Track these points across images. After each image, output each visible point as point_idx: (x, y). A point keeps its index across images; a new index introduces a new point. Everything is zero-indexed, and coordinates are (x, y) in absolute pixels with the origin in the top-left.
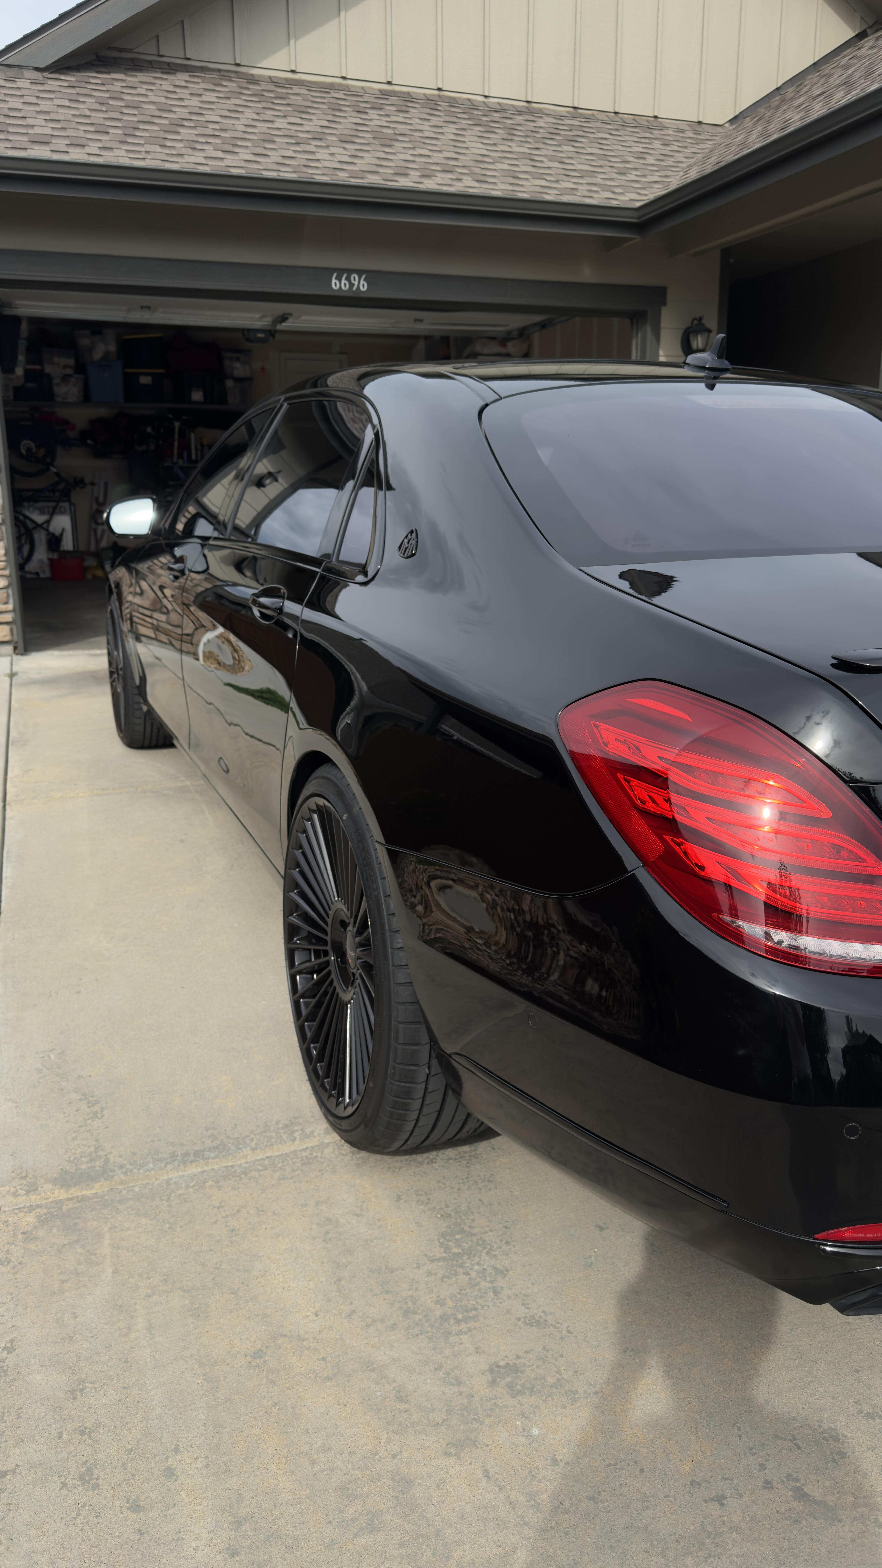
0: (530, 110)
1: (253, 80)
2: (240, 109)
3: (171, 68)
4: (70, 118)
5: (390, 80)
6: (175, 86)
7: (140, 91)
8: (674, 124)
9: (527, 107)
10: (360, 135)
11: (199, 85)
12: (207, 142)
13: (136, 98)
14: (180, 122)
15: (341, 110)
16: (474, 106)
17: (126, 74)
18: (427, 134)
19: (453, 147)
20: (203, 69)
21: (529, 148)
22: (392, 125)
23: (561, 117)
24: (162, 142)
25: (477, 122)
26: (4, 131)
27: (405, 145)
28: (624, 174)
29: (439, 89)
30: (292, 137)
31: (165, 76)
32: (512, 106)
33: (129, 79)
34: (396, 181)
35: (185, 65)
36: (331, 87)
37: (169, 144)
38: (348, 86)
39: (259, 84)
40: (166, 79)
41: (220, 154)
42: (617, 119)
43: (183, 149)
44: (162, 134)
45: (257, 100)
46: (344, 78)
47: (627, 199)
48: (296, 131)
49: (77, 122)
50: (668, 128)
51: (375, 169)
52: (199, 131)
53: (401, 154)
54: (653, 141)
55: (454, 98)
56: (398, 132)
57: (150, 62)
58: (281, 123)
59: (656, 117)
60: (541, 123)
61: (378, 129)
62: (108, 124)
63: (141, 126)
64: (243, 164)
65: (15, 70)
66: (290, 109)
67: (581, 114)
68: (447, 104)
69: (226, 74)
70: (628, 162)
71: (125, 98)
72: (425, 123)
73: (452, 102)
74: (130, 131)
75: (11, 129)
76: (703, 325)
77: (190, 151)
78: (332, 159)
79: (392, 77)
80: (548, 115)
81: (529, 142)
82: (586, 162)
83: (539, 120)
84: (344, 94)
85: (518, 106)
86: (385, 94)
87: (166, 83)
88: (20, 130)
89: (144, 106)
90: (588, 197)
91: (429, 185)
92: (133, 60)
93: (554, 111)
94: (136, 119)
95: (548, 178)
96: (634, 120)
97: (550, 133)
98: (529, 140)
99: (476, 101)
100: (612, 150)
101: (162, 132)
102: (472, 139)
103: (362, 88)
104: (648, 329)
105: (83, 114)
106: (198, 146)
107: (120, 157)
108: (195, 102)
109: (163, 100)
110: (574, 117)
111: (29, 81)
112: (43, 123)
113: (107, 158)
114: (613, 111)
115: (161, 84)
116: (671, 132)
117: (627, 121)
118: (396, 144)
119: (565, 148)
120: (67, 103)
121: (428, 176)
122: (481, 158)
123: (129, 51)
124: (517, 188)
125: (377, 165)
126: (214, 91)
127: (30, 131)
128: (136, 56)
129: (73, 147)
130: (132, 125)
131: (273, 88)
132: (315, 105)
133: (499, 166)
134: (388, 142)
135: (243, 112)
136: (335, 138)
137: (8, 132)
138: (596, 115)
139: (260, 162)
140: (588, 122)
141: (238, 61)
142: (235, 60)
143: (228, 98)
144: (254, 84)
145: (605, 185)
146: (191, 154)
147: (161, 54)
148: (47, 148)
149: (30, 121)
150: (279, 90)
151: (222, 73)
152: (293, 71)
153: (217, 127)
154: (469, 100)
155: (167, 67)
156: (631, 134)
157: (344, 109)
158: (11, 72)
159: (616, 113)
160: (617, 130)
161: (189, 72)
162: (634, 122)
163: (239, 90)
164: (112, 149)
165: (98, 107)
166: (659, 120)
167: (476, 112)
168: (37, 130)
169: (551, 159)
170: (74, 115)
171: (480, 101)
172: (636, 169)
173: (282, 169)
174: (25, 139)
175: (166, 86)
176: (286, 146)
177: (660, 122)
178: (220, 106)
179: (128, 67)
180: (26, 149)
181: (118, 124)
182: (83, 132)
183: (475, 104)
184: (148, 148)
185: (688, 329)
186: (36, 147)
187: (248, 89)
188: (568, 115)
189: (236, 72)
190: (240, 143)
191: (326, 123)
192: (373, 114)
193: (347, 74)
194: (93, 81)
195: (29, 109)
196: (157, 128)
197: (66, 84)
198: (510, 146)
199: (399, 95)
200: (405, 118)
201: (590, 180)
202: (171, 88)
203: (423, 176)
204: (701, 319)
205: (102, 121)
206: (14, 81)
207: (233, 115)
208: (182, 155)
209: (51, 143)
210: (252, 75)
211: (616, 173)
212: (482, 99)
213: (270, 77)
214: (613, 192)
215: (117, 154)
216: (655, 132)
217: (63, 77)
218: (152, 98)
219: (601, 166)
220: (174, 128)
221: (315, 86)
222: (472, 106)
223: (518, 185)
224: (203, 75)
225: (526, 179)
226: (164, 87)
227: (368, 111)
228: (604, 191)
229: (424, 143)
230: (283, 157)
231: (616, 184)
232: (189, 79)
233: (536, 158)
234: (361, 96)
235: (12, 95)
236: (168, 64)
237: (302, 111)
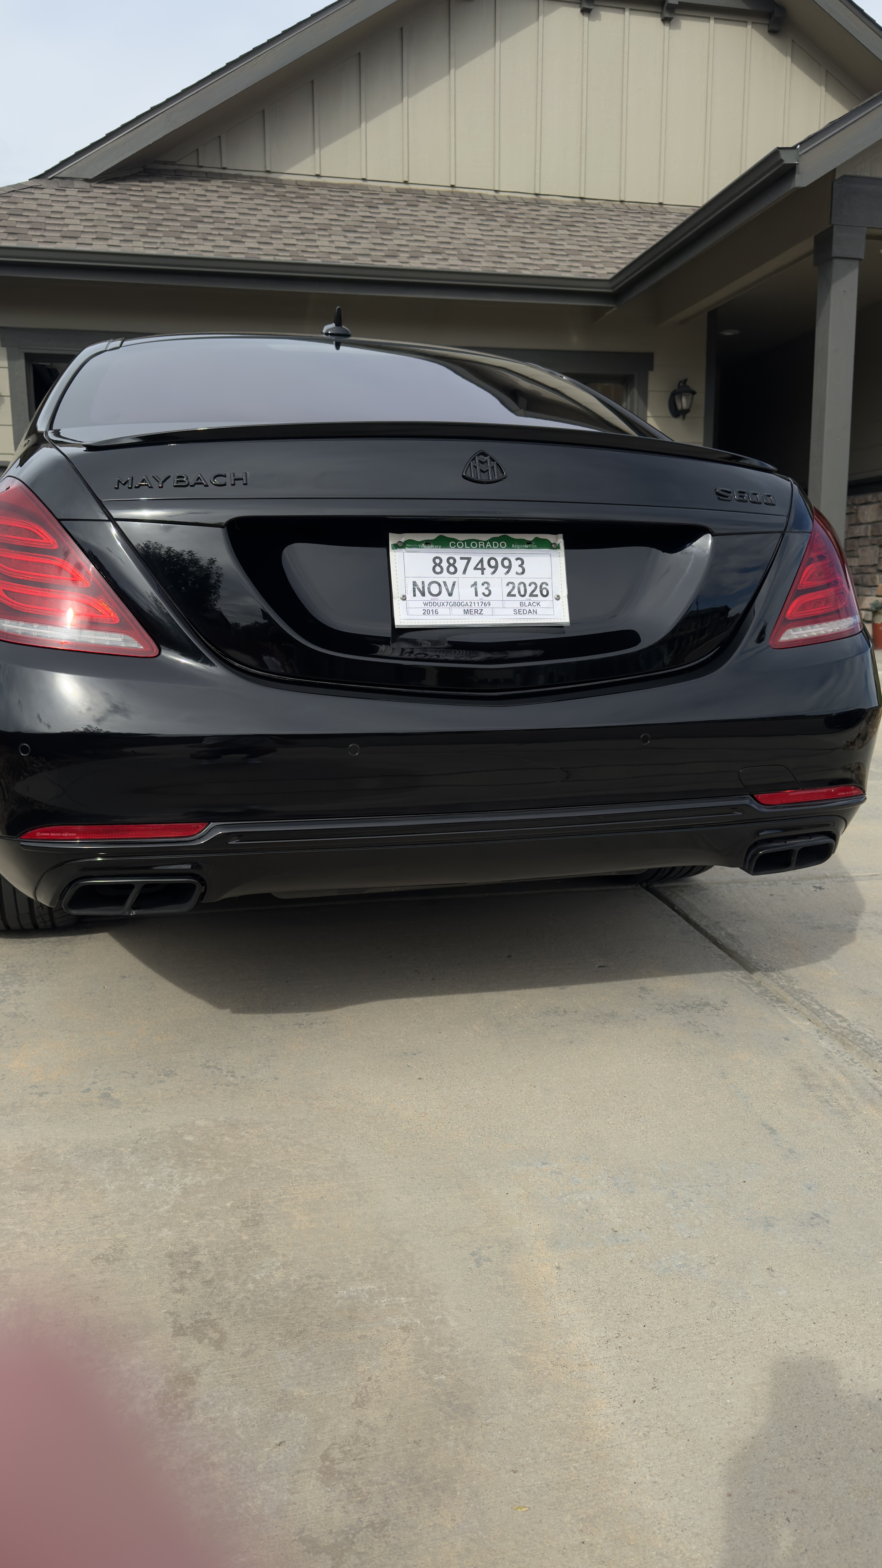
0: (538, 201)
1: (280, 184)
2: (259, 208)
3: (208, 177)
4: (103, 217)
5: (406, 180)
6: (207, 191)
7: (173, 195)
8: (678, 209)
9: (535, 199)
10: (364, 225)
11: (229, 189)
12: (219, 235)
13: (168, 201)
14: (201, 219)
15: (353, 206)
16: (483, 199)
17: (165, 183)
18: (428, 223)
19: (449, 234)
20: (236, 177)
21: (524, 233)
22: (397, 217)
23: (567, 206)
24: (179, 235)
25: (481, 212)
26: (41, 229)
27: (403, 233)
28: (611, 252)
29: (452, 186)
30: (299, 228)
31: (200, 183)
32: (522, 198)
33: (167, 186)
34: (385, 262)
35: (221, 174)
36: (352, 187)
37: (184, 236)
38: (367, 186)
39: (285, 187)
40: (201, 185)
41: (228, 243)
42: (622, 206)
43: (196, 240)
44: (182, 229)
45: (278, 200)
46: (364, 180)
47: (605, 272)
48: (305, 223)
49: (108, 221)
50: (671, 213)
51: (368, 252)
52: (217, 225)
53: (397, 239)
54: (651, 224)
55: (466, 194)
56: (400, 222)
57: (190, 172)
58: (293, 218)
59: (661, 204)
60: (545, 212)
61: (384, 220)
62: (135, 221)
63: (164, 223)
64: (246, 251)
65: (68, 181)
66: (306, 206)
67: (587, 203)
68: (458, 199)
69: (256, 180)
70: (618, 242)
71: (157, 201)
72: (431, 214)
73: (463, 197)
74: (153, 227)
75: (48, 228)
76: (688, 387)
77: (201, 242)
78: (330, 245)
79: (408, 177)
80: (554, 205)
81: (526, 228)
82: (576, 243)
83: (544, 209)
84: (362, 193)
85: (527, 199)
86: (400, 192)
87: (198, 188)
88: (57, 228)
89: (172, 207)
90: (566, 271)
91: (415, 264)
92: (175, 171)
93: (561, 201)
94: (161, 217)
95: (532, 257)
96: (639, 207)
97: (550, 220)
98: (527, 226)
99: (487, 195)
100: (607, 233)
101: (182, 227)
102: (471, 226)
103: (381, 187)
104: (635, 392)
105: (116, 214)
106: (210, 238)
107: (138, 247)
108: (221, 202)
109: (192, 202)
110: (580, 206)
111: (77, 190)
112: (78, 222)
113: (127, 248)
114: (618, 200)
115: (194, 190)
116: (673, 216)
117: (631, 208)
118: (396, 232)
119: (560, 232)
120: (104, 206)
121: (416, 257)
122: (473, 242)
123: (173, 163)
124: (499, 266)
125: (371, 249)
126: (241, 193)
127: (65, 229)
128: (177, 167)
129: (98, 240)
130: (156, 222)
131: (297, 190)
132: (331, 203)
133: (488, 248)
134: (388, 230)
135: (261, 210)
136: (339, 229)
137: (45, 230)
138: (602, 204)
139: (262, 249)
140: (592, 210)
141: (268, 169)
142: (265, 167)
143: (252, 199)
144: (281, 187)
145: (587, 261)
146: (202, 243)
147: (200, 165)
148: (75, 241)
149: (67, 221)
150: (302, 191)
151: (253, 179)
152: (318, 176)
153: (233, 222)
154: (480, 195)
155: (205, 176)
156: (631, 219)
157: (357, 205)
158: (62, 184)
159: (622, 201)
160: (618, 216)
161: (223, 179)
162: (639, 209)
163: (264, 192)
164: (131, 241)
165: (132, 209)
166: (665, 206)
167: (483, 205)
168: (71, 228)
169: (542, 241)
170: (107, 216)
171: (491, 196)
172: (624, 248)
173: (281, 254)
174: (58, 234)
175: (199, 190)
176: (291, 236)
177: (665, 208)
178: (242, 206)
179: (170, 177)
180: (56, 242)
181: (145, 222)
182: (111, 228)
183: (485, 197)
184: (164, 240)
185: (674, 391)
186: (65, 241)
187: (273, 191)
188: (574, 205)
189: (266, 178)
190: (249, 234)
191: (335, 217)
192: (383, 209)
193: (367, 176)
194: (133, 188)
195: (70, 211)
196: (178, 224)
197: (109, 191)
198: (505, 232)
199: (413, 192)
200: (412, 210)
201: (573, 258)
202: (203, 193)
203: (411, 257)
204: (685, 381)
205: (131, 220)
206: (64, 190)
207: (251, 212)
208: (193, 245)
209: (80, 237)
210: (281, 180)
211: (603, 251)
212: (493, 193)
213: (296, 181)
214: (593, 267)
215: (134, 245)
216: (657, 216)
217: (108, 186)
218: (183, 200)
219: (590, 246)
220: (194, 224)
221: (337, 187)
222: (482, 199)
223: (501, 263)
224: (235, 181)
225: (511, 258)
226: (196, 192)
227: (379, 206)
228: (584, 266)
229: (423, 231)
230: (285, 244)
231: (599, 260)
232: (221, 184)
233: (527, 241)
234: (378, 194)
235: (58, 201)
236: (206, 173)
237: (317, 207)
